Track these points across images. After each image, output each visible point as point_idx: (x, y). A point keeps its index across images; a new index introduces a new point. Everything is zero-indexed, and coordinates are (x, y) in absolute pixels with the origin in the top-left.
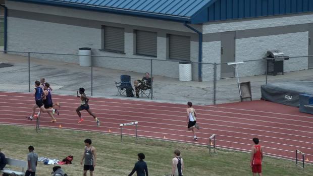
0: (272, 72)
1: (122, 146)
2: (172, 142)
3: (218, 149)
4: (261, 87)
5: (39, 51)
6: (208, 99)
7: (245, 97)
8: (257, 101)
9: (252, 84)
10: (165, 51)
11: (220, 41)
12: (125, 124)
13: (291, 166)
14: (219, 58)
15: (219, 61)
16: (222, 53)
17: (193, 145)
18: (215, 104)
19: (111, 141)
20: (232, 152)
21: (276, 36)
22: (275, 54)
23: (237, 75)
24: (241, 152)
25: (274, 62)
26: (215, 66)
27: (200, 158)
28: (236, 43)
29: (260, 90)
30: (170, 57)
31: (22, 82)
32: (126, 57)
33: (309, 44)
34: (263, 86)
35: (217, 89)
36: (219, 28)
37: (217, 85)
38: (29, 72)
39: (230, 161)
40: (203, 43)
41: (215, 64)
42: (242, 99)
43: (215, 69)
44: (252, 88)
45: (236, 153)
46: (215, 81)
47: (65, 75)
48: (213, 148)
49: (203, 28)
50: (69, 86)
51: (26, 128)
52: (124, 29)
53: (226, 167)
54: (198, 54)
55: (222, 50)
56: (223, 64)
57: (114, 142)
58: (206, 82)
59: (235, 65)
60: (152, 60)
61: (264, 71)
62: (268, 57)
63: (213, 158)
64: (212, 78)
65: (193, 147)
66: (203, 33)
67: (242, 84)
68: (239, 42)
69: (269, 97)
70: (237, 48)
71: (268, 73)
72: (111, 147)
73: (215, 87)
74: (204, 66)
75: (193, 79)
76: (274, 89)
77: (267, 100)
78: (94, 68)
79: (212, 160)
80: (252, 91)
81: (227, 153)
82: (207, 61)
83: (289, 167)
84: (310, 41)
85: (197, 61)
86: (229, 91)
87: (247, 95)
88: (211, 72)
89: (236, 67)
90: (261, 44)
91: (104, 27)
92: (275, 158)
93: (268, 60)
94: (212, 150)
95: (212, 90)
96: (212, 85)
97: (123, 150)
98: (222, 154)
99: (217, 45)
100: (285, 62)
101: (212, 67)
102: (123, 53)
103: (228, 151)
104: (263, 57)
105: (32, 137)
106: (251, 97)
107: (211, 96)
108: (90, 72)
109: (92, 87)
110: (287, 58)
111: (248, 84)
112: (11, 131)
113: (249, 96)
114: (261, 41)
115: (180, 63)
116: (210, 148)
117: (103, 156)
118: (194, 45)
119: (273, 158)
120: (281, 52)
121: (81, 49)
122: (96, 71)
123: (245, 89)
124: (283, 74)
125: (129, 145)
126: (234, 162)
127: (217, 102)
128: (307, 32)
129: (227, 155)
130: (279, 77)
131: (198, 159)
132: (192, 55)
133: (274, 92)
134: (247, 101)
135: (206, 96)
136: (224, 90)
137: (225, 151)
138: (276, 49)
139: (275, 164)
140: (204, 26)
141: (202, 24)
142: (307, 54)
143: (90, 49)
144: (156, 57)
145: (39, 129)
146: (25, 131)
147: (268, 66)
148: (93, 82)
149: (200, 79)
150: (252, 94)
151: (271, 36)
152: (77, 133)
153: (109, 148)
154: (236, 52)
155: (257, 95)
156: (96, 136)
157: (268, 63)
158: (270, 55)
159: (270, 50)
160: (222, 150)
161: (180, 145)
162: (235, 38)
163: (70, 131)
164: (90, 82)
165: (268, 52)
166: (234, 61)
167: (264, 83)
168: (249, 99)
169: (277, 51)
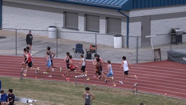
0: (175, 42)
1: (77, 90)
2: (109, 88)
3: (139, 93)
4: (168, 52)
5: (23, 28)
6: (133, 60)
8: (165, 61)
9: (161, 50)
10: (105, 28)
11: (141, 22)
12: (78, 76)
14: (140, 33)
15: (140, 35)
16: (142, 30)
17: (123, 90)
18: (137, 63)
19: (69, 88)
20: (148, 94)
21: (177, 19)
22: (177, 31)
23: (152, 45)
24: (154, 95)
25: (176, 35)
26: (137, 38)
27: (128, 98)
28: (151, 24)
29: (167, 54)
30: (108, 32)
31: (11, 49)
32: (80, 32)
34: (169, 51)
35: (139, 53)
36: (140, 13)
37: (139, 50)
38: (16, 42)
39: (147, 101)
40: (130, 23)
42: (155, 60)
43: (138, 40)
44: (161, 53)
45: (151, 95)
46: (137, 48)
47: (39, 44)
48: (135, 92)
49: (130, 13)
50: (42, 51)
51: (14, 79)
52: (78, 14)
54: (126, 30)
55: (142, 28)
56: (143, 37)
57: (72, 88)
58: (132, 48)
59: (150, 38)
60: (96, 34)
61: (169, 41)
62: (172, 32)
63: (136, 99)
64: (135, 46)
65: (123, 91)
66: (130, 17)
67: (155, 50)
68: (153, 22)
69: (173, 59)
70: (152, 27)
71: (172, 43)
72: (69, 91)
73: (137, 52)
74: (130, 38)
75: (123, 47)
76: (176, 53)
77: (171, 61)
78: (58, 39)
79: (135, 100)
80: (161, 55)
81: (145, 95)
82: (132, 35)
85: (126, 35)
86: (147, 54)
87: (158, 57)
88: (135, 42)
89: (151, 39)
91: (65, 13)
92: (176, 99)
93: (172, 35)
94: (135, 93)
95: (135, 54)
96: (135, 51)
97: (77, 93)
98: (142, 96)
99: (139, 24)
100: (183, 36)
101: (135, 39)
102: (77, 30)
103: (146, 94)
104: (169, 32)
105: (18, 85)
106: (161, 59)
107: (135, 58)
108: (56, 42)
109: (57, 52)
110: (184, 33)
111: (159, 50)
112: (4, 80)
113: (160, 58)
114: (167, 22)
115: (115, 36)
116: (134, 92)
117: (64, 97)
118: (124, 25)
119: (175, 98)
120: (180, 29)
121: (50, 27)
122: (60, 41)
123: (157, 53)
124: (182, 44)
125: (81, 90)
126: (150, 102)
127: (139, 62)
129: (145, 96)
130: (179, 46)
131: (126, 99)
132: (122, 31)
133: (176, 55)
134: (158, 62)
135: (131, 58)
136: (143, 54)
137: (144, 94)
138: (177, 27)
139: (177, 102)
140: (130, 12)
141: (129, 11)
143: (56, 27)
144: (99, 32)
145: (23, 79)
146: (13, 80)
147: (172, 38)
148: (58, 48)
149: (128, 47)
150: (162, 56)
151: (174, 19)
152: (47, 82)
153: (68, 92)
154: (151, 29)
155: (165, 57)
156: (59, 84)
157: (172, 36)
158: (173, 31)
159: (173, 27)
160: (141, 93)
161: (114, 90)
162: (150, 20)
163: (42, 81)
164: (56, 49)
165: (172, 29)
166: (150, 35)
167: (170, 50)
168: (160, 60)
169: (178, 29)
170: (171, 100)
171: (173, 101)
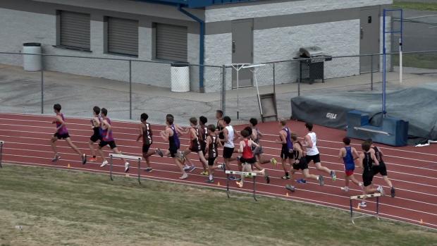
0: (308, 79)
1: (87, 188)
2: (161, 182)
3: (229, 192)
4: (292, 101)
7: (268, 115)
9: (277, 97)
10: (150, 47)
11: (231, 34)
13: (334, 217)
14: (230, 57)
15: (229, 63)
16: (233, 51)
17: (192, 187)
20: (248, 195)
21: (313, 26)
22: (311, 53)
23: (256, 84)
25: (310, 64)
26: (223, 70)
27: (202, 205)
28: (255, 37)
29: (289, 105)
30: (158, 56)
32: (94, 56)
33: (361, 38)
34: (294, 99)
35: (227, 103)
36: (230, 14)
37: (227, 97)
40: (206, 36)
41: (224, 67)
42: (263, 118)
43: (224, 74)
44: (277, 103)
46: (223, 92)
49: (206, 14)
50: (9, 99)
52: (89, 15)
53: (241, 219)
54: (198, 52)
55: (234, 46)
57: (76, 183)
58: (211, 93)
59: (253, 68)
60: (131, 61)
61: (295, 77)
62: (301, 56)
63: (222, 206)
64: (219, 87)
65: (192, 189)
66: (207, 21)
67: (263, 97)
68: (258, 34)
70: (256, 44)
71: (301, 80)
72: (70, 189)
73: (223, 101)
74: (207, 70)
75: (191, 90)
77: (301, 120)
78: (45, 73)
79: (220, 209)
80: (278, 107)
81: (242, 197)
82: (212, 63)
83: (332, 219)
84: (362, 32)
85: (197, 62)
86: (245, 106)
87: (271, 112)
88: (218, 79)
89: (255, 72)
90: (291, 36)
91: (59, 12)
92: (311, 206)
93: (301, 62)
94: (220, 193)
95: (219, 105)
96: (219, 98)
97: (89, 193)
98: (235, 199)
99: (227, 38)
100: (326, 64)
101: (219, 71)
102: (88, 50)
103: (243, 195)
104: (294, 57)
106: (276, 116)
108: (39, 79)
109: (42, 101)
110: (329, 59)
111: (272, 96)
113: (273, 113)
114: (290, 33)
115: (173, 65)
117: (60, 203)
118: (192, 39)
120: (320, 49)
121: (26, 45)
122: (49, 77)
123: (268, 103)
124: (323, 82)
125: (97, 187)
126: (252, 212)
128: (358, 21)
129: (242, 201)
130: (318, 86)
131: (198, 206)
132: (190, 54)
134: (271, 122)
135: (210, 114)
137: (239, 195)
138: (312, 45)
139: (312, 213)
140: (207, 11)
141: (204, 9)
142: (358, 53)
143: (39, 45)
144: (137, 56)
147: (301, 70)
148: (44, 93)
149: (202, 90)
150: (278, 111)
151: (305, 26)
153: (68, 191)
154: (255, 49)
155: (285, 112)
156: (48, 173)
157: (301, 65)
158: (304, 54)
159: (304, 46)
161: (172, 186)
162: (253, 29)
164: (40, 94)
165: (302, 50)
166: (252, 62)
167: (296, 95)
168: (274, 119)
169: (314, 49)
170: (299, 208)
171: (303, 210)
